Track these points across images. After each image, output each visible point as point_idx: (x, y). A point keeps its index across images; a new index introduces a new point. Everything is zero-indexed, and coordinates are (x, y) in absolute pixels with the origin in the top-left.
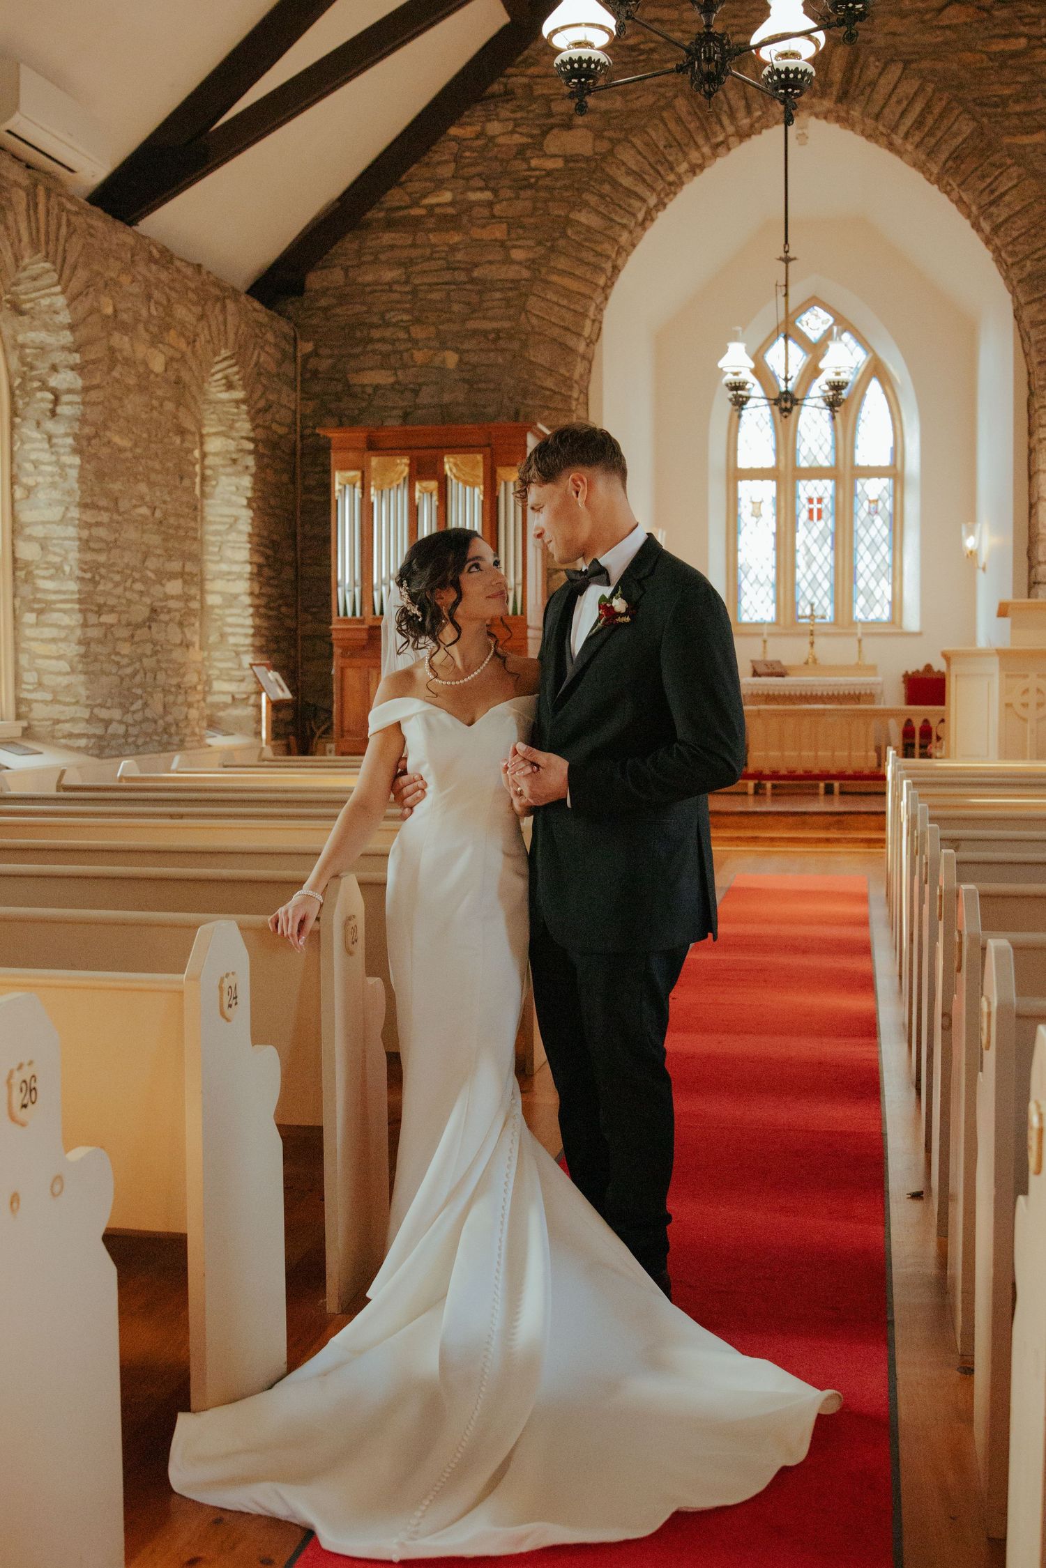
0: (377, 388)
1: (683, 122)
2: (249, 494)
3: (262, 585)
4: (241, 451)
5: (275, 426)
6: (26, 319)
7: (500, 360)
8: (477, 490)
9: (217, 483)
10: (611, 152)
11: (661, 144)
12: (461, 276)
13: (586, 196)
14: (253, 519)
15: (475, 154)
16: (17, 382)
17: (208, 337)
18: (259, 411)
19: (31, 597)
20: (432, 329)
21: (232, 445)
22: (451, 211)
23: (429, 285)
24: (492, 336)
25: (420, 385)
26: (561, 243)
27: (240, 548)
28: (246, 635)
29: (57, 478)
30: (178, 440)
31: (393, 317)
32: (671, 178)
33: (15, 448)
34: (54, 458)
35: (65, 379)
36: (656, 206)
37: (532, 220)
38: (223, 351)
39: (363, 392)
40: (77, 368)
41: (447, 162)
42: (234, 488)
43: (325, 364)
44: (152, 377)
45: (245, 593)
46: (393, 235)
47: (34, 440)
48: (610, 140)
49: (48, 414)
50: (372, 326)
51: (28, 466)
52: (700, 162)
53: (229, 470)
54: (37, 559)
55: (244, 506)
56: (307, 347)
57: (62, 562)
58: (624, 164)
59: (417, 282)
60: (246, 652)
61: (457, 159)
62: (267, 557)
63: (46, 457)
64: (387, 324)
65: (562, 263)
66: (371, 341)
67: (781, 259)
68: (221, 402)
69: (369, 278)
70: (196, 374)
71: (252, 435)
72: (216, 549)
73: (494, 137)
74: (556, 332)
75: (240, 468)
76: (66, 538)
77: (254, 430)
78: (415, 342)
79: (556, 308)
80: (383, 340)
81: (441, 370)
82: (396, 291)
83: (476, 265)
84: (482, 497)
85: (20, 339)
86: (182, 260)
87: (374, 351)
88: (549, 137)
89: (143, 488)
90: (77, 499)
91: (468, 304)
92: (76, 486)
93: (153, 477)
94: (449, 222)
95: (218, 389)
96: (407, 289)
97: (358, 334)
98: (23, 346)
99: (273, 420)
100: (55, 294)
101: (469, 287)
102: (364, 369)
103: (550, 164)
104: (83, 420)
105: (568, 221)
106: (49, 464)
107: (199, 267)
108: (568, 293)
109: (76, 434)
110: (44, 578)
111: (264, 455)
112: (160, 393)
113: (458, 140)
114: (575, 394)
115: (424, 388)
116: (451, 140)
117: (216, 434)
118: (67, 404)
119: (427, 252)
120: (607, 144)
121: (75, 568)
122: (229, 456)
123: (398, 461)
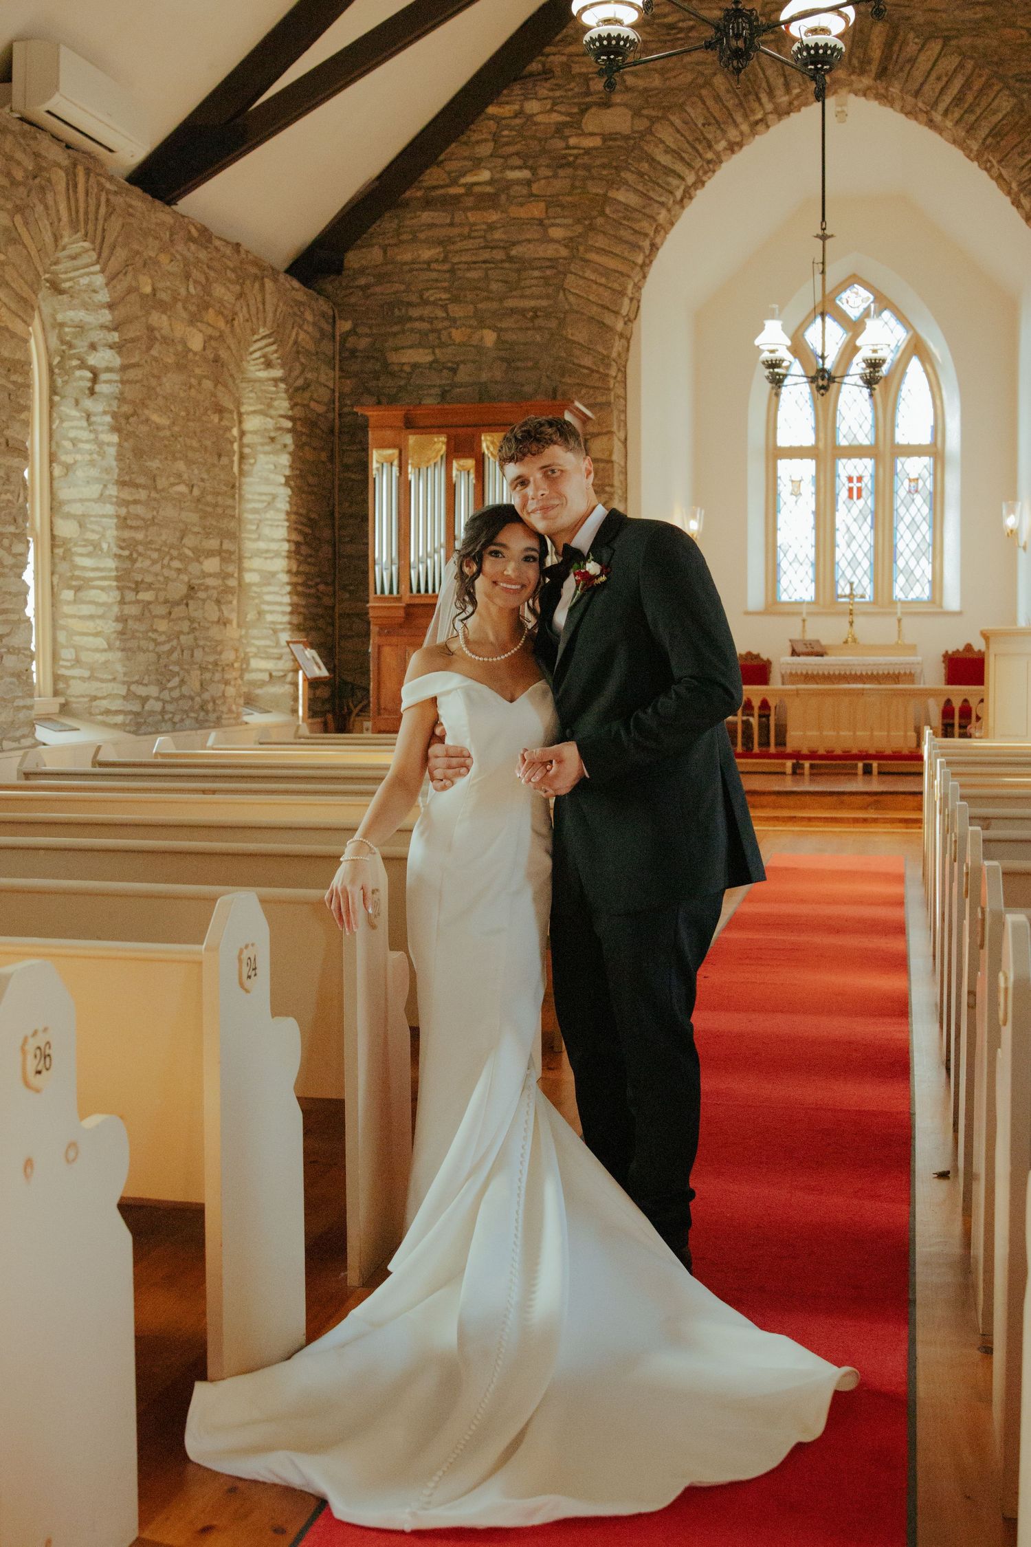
0: (415, 366)
1: (721, 100)
2: (288, 472)
3: (300, 563)
4: (280, 429)
5: (313, 404)
6: (65, 297)
7: (538, 338)
9: (255, 463)
10: (649, 131)
11: (700, 122)
12: (499, 255)
13: (627, 175)
14: (290, 497)
15: (514, 133)
16: (57, 360)
17: (247, 316)
18: (297, 389)
19: (69, 574)
20: (470, 308)
21: (270, 424)
22: (489, 189)
23: (468, 263)
24: (530, 314)
25: (457, 364)
26: (600, 221)
27: (278, 526)
28: (284, 613)
29: (95, 456)
30: (216, 418)
31: (431, 295)
32: (710, 155)
33: (54, 427)
34: (92, 436)
35: (103, 358)
36: (694, 184)
37: (569, 199)
38: (261, 330)
39: (401, 371)
40: (118, 347)
41: (486, 140)
42: (272, 467)
43: (363, 343)
44: (190, 355)
45: (283, 571)
46: (431, 213)
47: (73, 418)
48: (649, 117)
49: (87, 392)
50: (410, 304)
51: (67, 444)
52: (738, 139)
53: (267, 448)
54: (75, 536)
55: (282, 484)
56: (346, 326)
57: (100, 538)
58: (662, 142)
59: (455, 260)
60: (283, 630)
61: (496, 138)
62: (305, 535)
63: (85, 435)
64: (426, 303)
65: (600, 241)
66: (410, 319)
67: (817, 236)
68: (260, 381)
69: (408, 257)
70: (234, 352)
71: (290, 413)
72: (254, 527)
73: (533, 115)
74: (595, 310)
75: (279, 447)
76: (104, 516)
77: (292, 408)
78: (453, 320)
79: (595, 287)
80: (421, 319)
81: (480, 349)
82: (435, 270)
83: (514, 244)
85: (60, 318)
86: (220, 239)
87: (412, 330)
88: (587, 116)
89: (181, 465)
90: (116, 477)
91: (506, 282)
92: (114, 463)
93: (190, 454)
94: (488, 201)
95: (257, 367)
96: (446, 267)
97: (397, 313)
98: (62, 325)
99: (311, 399)
100: (93, 273)
101: (507, 265)
102: (403, 348)
103: (588, 143)
104: (121, 399)
105: (606, 199)
106: (87, 442)
107: (237, 246)
108: (606, 272)
109: (114, 412)
110: (82, 555)
111: (302, 434)
112: (198, 371)
113: (496, 119)
114: (613, 372)
115: (462, 366)
116: (489, 119)
117: (254, 412)
118: (106, 382)
119: (466, 231)
120: (646, 123)
121: (113, 545)
122: (267, 434)
123: (435, 439)
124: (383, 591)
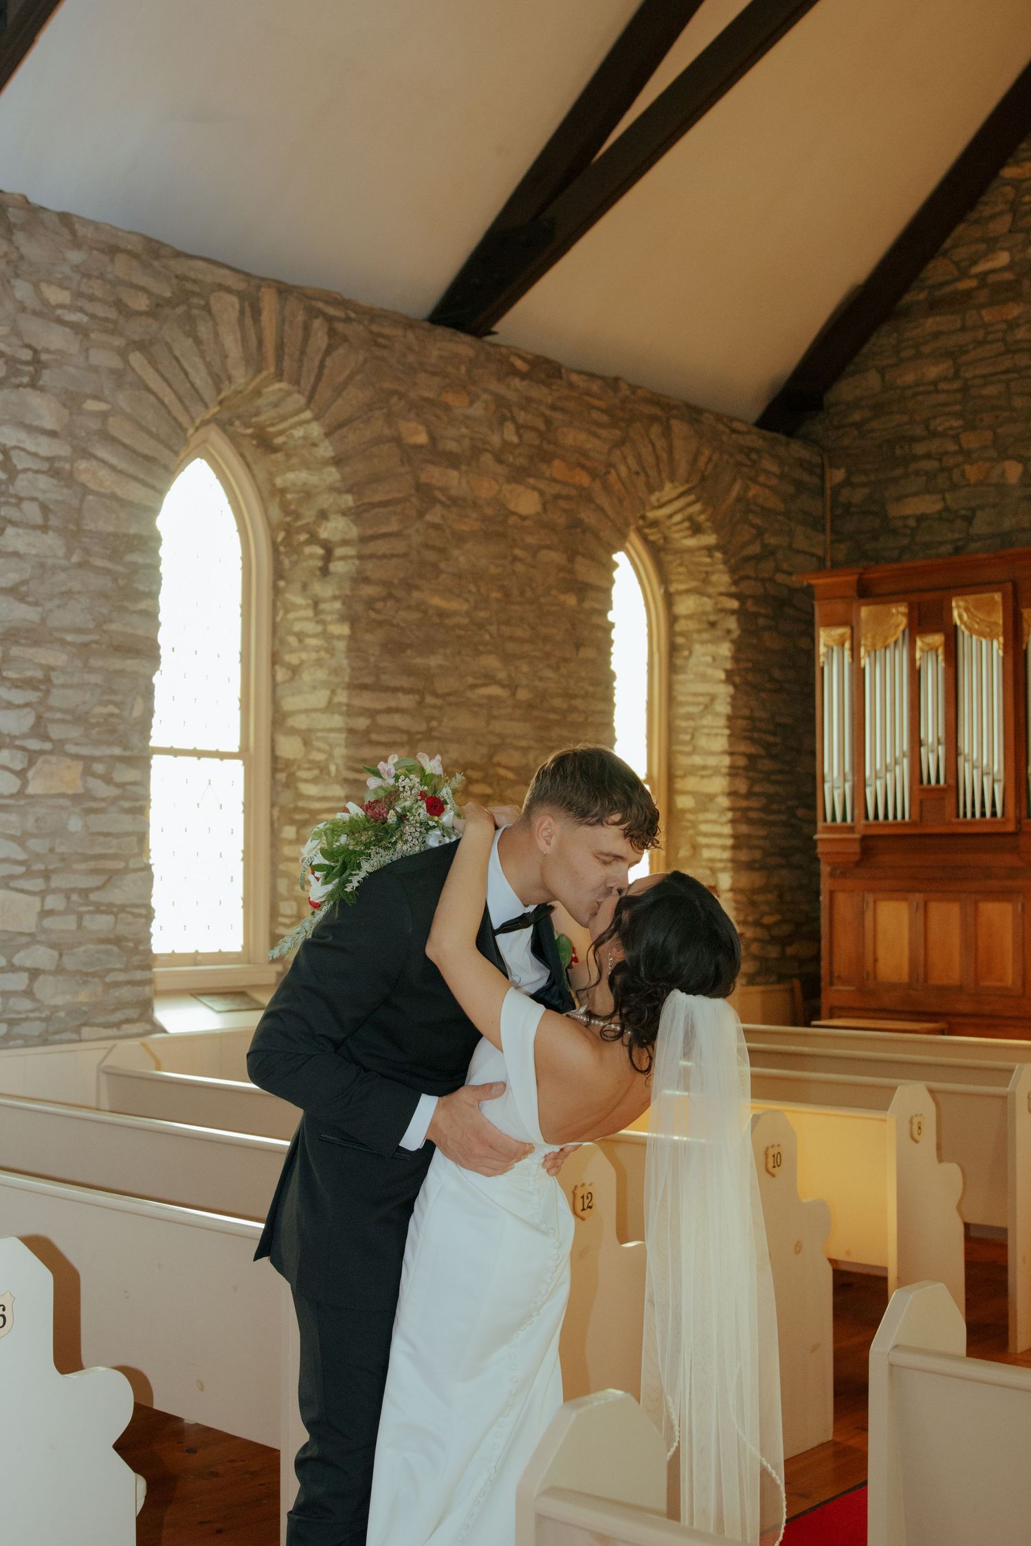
0: (921, 518)
2: (729, 666)
3: (753, 782)
4: (723, 611)
5: (780, 577)
6: (279, 456)
8: (995, 643)
9: (691, 653)
12: (1024, 360)
14: (733, 698)
16: (281, 536)
17: (634, 466)
18: (747, 559)
19: (292, 806)
20: (989, 435)
21: (708, 604)
22: (1008, 276)
23: (984, 376)
25: (973, 510)
27: (716, 735)
28: (724, 848)
29: (323, 654)
30: (571, 600)
31: (940, 424)
33: (278, 619)
34: (319, 628)
35: (336, 528)
38: (668, 486)
39: (906, 526)
40: (355, 514)
41: (1001, 213)
42: (709, 659)
43: (858, 495)
44: (512, 520)
45: (723, 793)
46: (937, 319)
47: (296, 607)
49: (318, 573)
50: (914, 439)
51: (292, 640)
53: (705, 636)
54: (299, 757)
55: (721, 681)
56: (839, 475)
57: (327, 760)
59: (968, 375)
60: (723, 870)
61: (1014, 207)
62: (767, 746)
63: (310, 627)
64: (933, 434)
66: (916, 458)
68: (690, 551)
69: (910, 378)
70: (611, 513)
71: (733, 589)
72: (687, 737)
75: (719, 633)
76: (331, 730)
77: (735, 583)
78: (967, 454)
80: (928, 456)
81: (1001, 487)
82: (943, 391)
84: (1001, 653)
85: (279, 481)
86: (580, 373)
87: (917, 473)
89: (491, 662)
90: (347, 679)
92: (345, 662)
93: (511, 647)
94: (1008, 291)
95: (683, 534)
96: (956, 385)
97: (898, 451)
98: (283, 491)
99: (778, 569)
100: (306, 422)
102: (906, 496)
104: (361, 579)
106: (315, 636)
107: (613, 383)
109: (347, 596)
110: (306, 781)
111: (756, 615)
112: (530, 540)
113: (1015, 183)
115: (979, 513)
116: (1005, 185)
117: (688, 591)
118: (343, 558)
119: (980, 334)
121: (342, 768)
122: (704, 618)
123: (894, 610)
124: (834, 819)
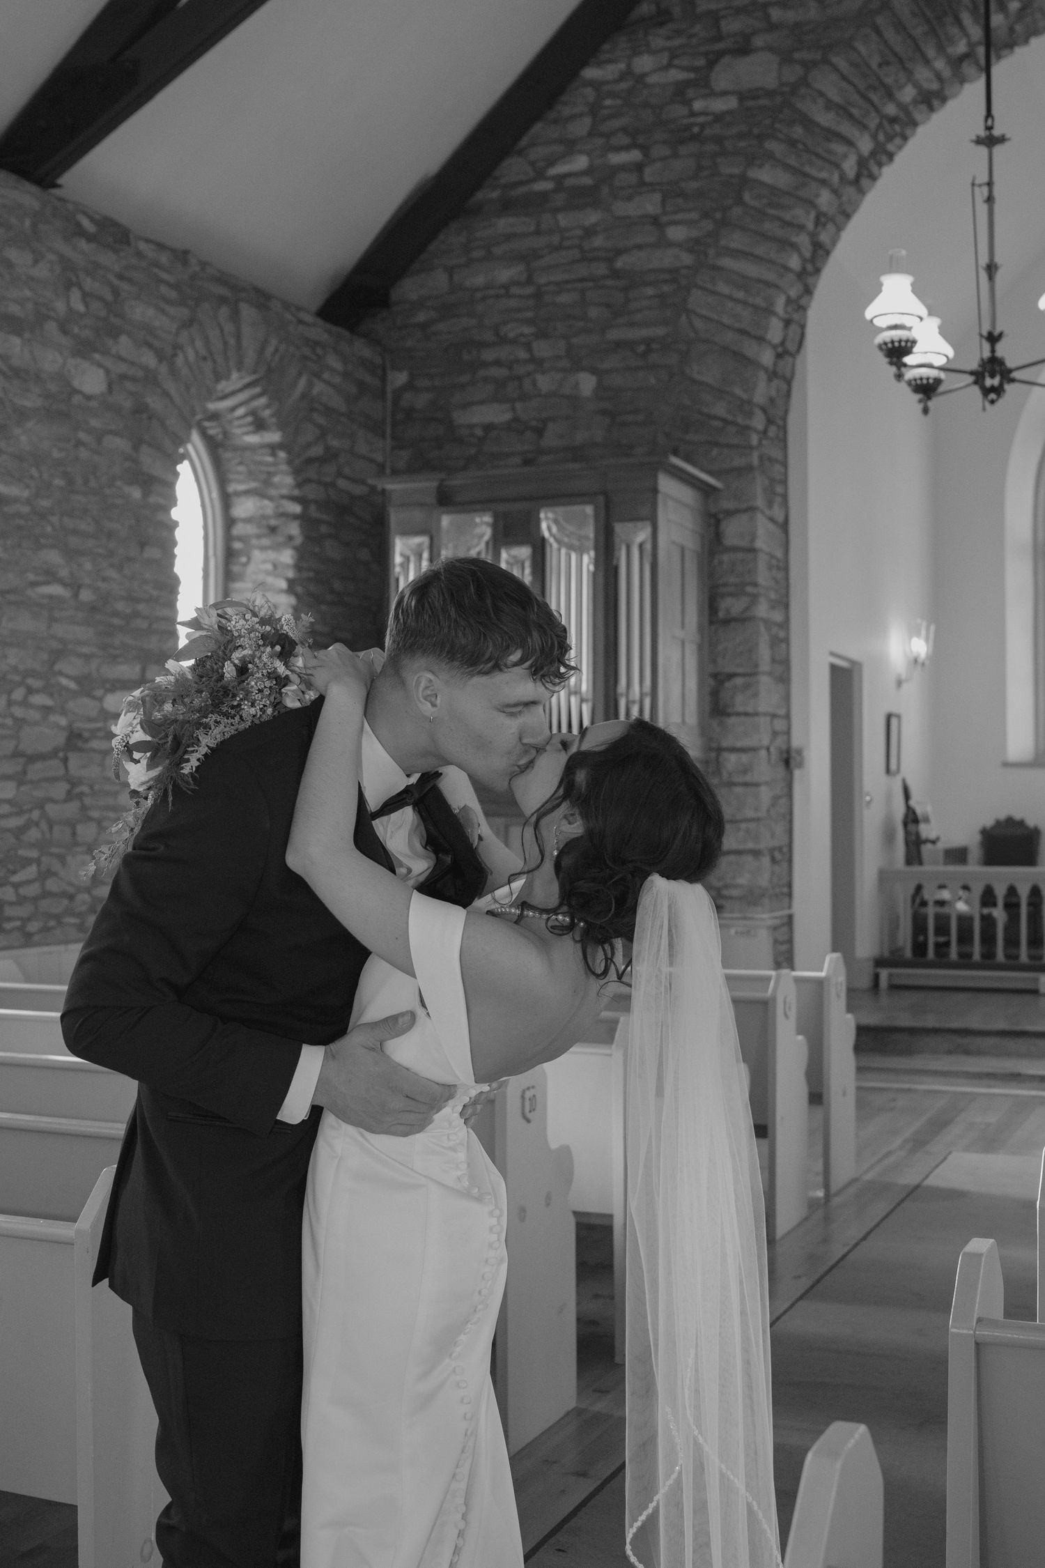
0: (488, 428)
1: (905, 28)
2: (291, 574)
4: (285, 515)
5: (342, 483)
7: (653, 381)
8: (586, 559)
10: (804, 81)
11: (874, 63)
12: (601, 269)
13: (771, 145)
15: (619, 102)
17: (203, 352)
18: (310, 461)
20: (562, 344)
21: (268, 507)
22: (587, 181)
23: (557, 283)
24: (642, 348)
25: (544, 422)
26: (737, 211)
30: (136, 493)
31: (511, 331)
32: (891, 109)
36: (873, 154)
37: (693, 185)
38: (235, 375)
39: (472, 435)
41: (581, 115)
42: (269, 567)
43: (421, 400)
44: (77, 399)
46: (511, 220)
48: (804, 63)
50: (483, 345)
52: (935, 86)
53: (265, 542)
55: (282, 591)
56: (400, 378)
58: (821, 94)
59: (542, 281)
61: (594, 109)
64: (503, 340)
65: (736, 240)
66: (485, 365)
68: (251, 448)
69: (480, 280)
70: (177, 400)
71: (296, 492)
73: (643, 76)
74: (729, 337)
75: (281, 539)
77: (299, 485)
78: (538, 363)
79: (730, 304)
80: (497, 363)
81: (574, 400)
82: (515, 296)
83: (619, 252)
84: (592, 568)
86: (148, 241)
87: (486, 380)
88: (717, 68)
89: (53, 557)
91: (608, 306)
93: (74, 541)
94: (583, 197)
95: (245, 429)
96: (529, 290)
97: (466, 357)
99: (339, 474)
101: (610, 283)
102: (473, 404)
103: (719, 105)
105: (744, 181)
107: (182, 256)
108: (744, 283)
111: (319, 522)
112: (95, 423)
113: (596, 85)
114: (758, 422)
115: (550, 425)
116: (586, 86)
117: (247, 493)
119: (556, 240)
120: (799, 70)
122: (264, 522)
123: (478, 520)
